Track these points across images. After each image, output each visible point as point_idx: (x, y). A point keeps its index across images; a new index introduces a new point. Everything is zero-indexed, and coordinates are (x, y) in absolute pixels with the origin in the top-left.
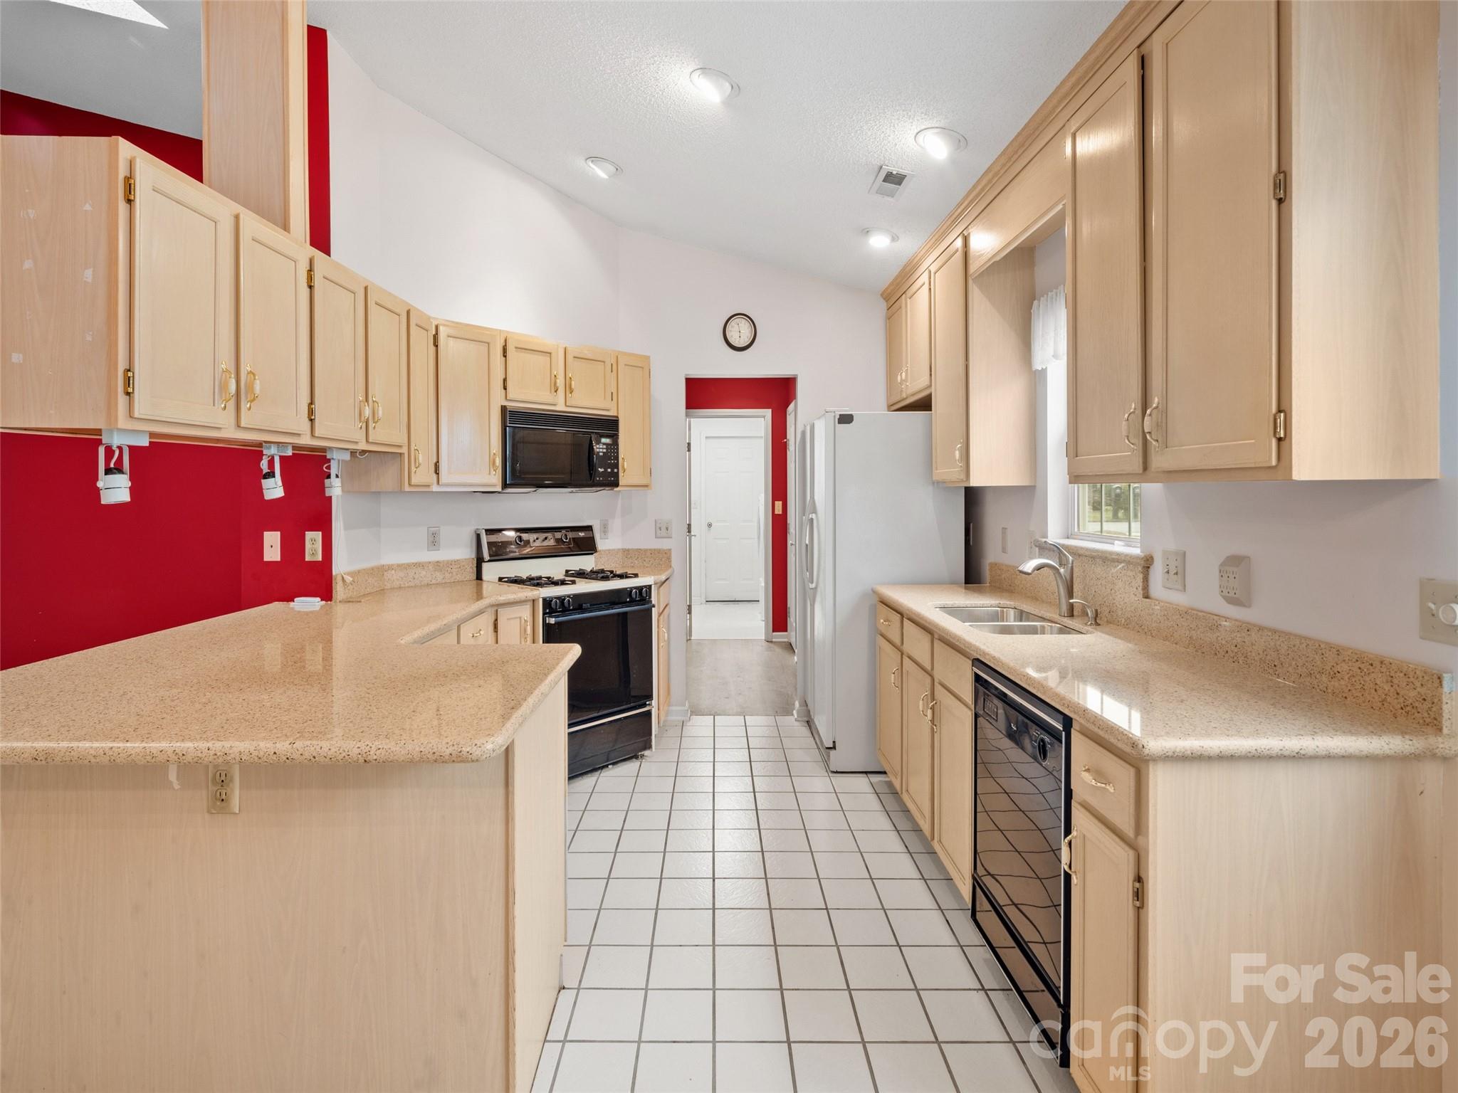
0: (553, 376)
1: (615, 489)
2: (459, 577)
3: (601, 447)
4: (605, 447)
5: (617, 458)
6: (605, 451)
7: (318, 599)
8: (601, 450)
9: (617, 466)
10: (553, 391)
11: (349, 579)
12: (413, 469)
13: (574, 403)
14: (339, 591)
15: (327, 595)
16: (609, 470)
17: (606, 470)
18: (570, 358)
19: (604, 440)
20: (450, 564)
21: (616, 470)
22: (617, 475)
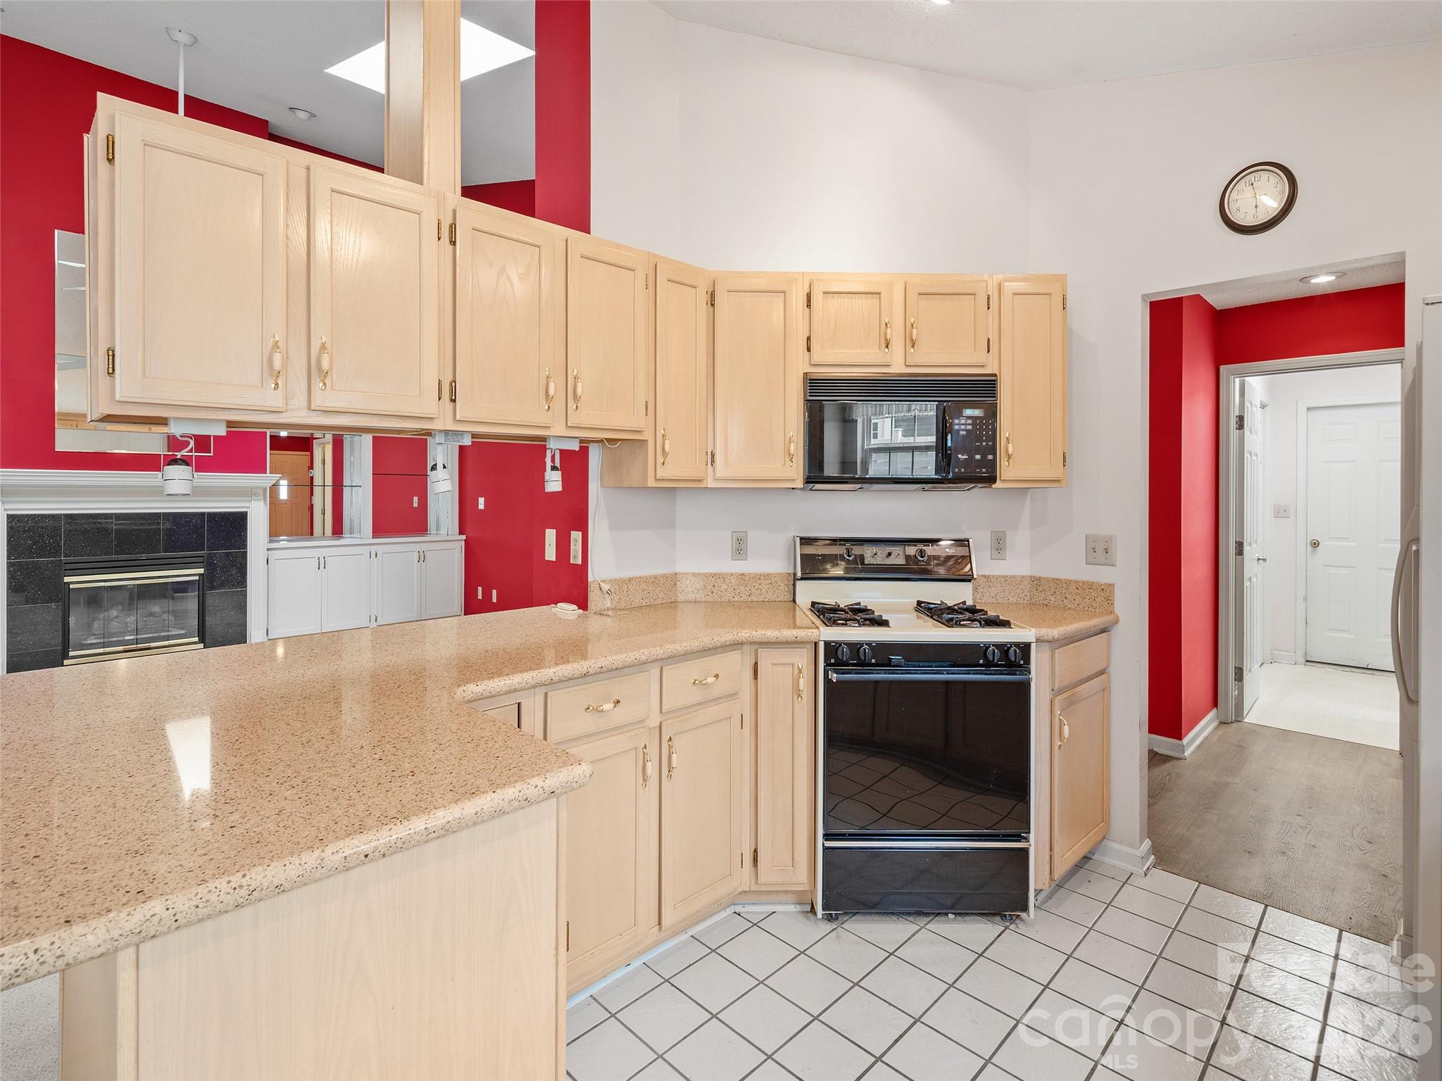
0: (884, 325)
1: (993, 486)
2: (769, 596)
3: (963, 422)
4: (970, 421)
5: (993, 438)
6: (970, 427)
7: (575, 607)
8: (963, 427)
9: (993, 450)
10: (884, 345)
11: (606, 587)
12: (660, 459)
13: (918, 360)
14: (594, 597)
15: (583, 605)
16: (978, 457)
17: (971, 457)
18: (912, 295)
19: (968, 412)
20: (759, 577)
21: (990, 457)
22: (993, 464)
